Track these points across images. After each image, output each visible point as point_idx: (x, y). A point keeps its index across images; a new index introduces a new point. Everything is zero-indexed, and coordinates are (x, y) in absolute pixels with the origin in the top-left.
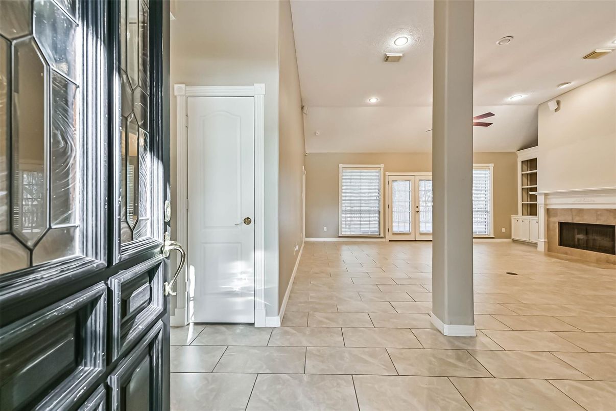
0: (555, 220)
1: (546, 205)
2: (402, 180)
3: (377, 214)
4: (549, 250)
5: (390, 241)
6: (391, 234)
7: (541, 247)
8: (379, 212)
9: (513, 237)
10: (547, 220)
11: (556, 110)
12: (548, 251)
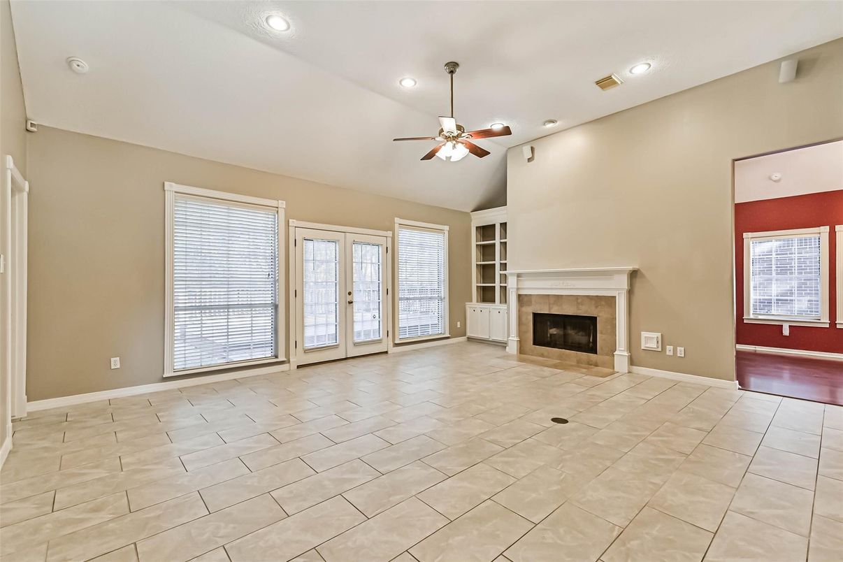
0: (529, 311)
1: (518, 289)
2: (323, 240)
3: (270, 311)
4: (521, 351)
5: (299, 367)
6: (302, 352)
7: (513, 348)
8: (276, 307)
9: (469, 334)
10: (519, 311)
11: (529, 160)
12: (520, 353)
